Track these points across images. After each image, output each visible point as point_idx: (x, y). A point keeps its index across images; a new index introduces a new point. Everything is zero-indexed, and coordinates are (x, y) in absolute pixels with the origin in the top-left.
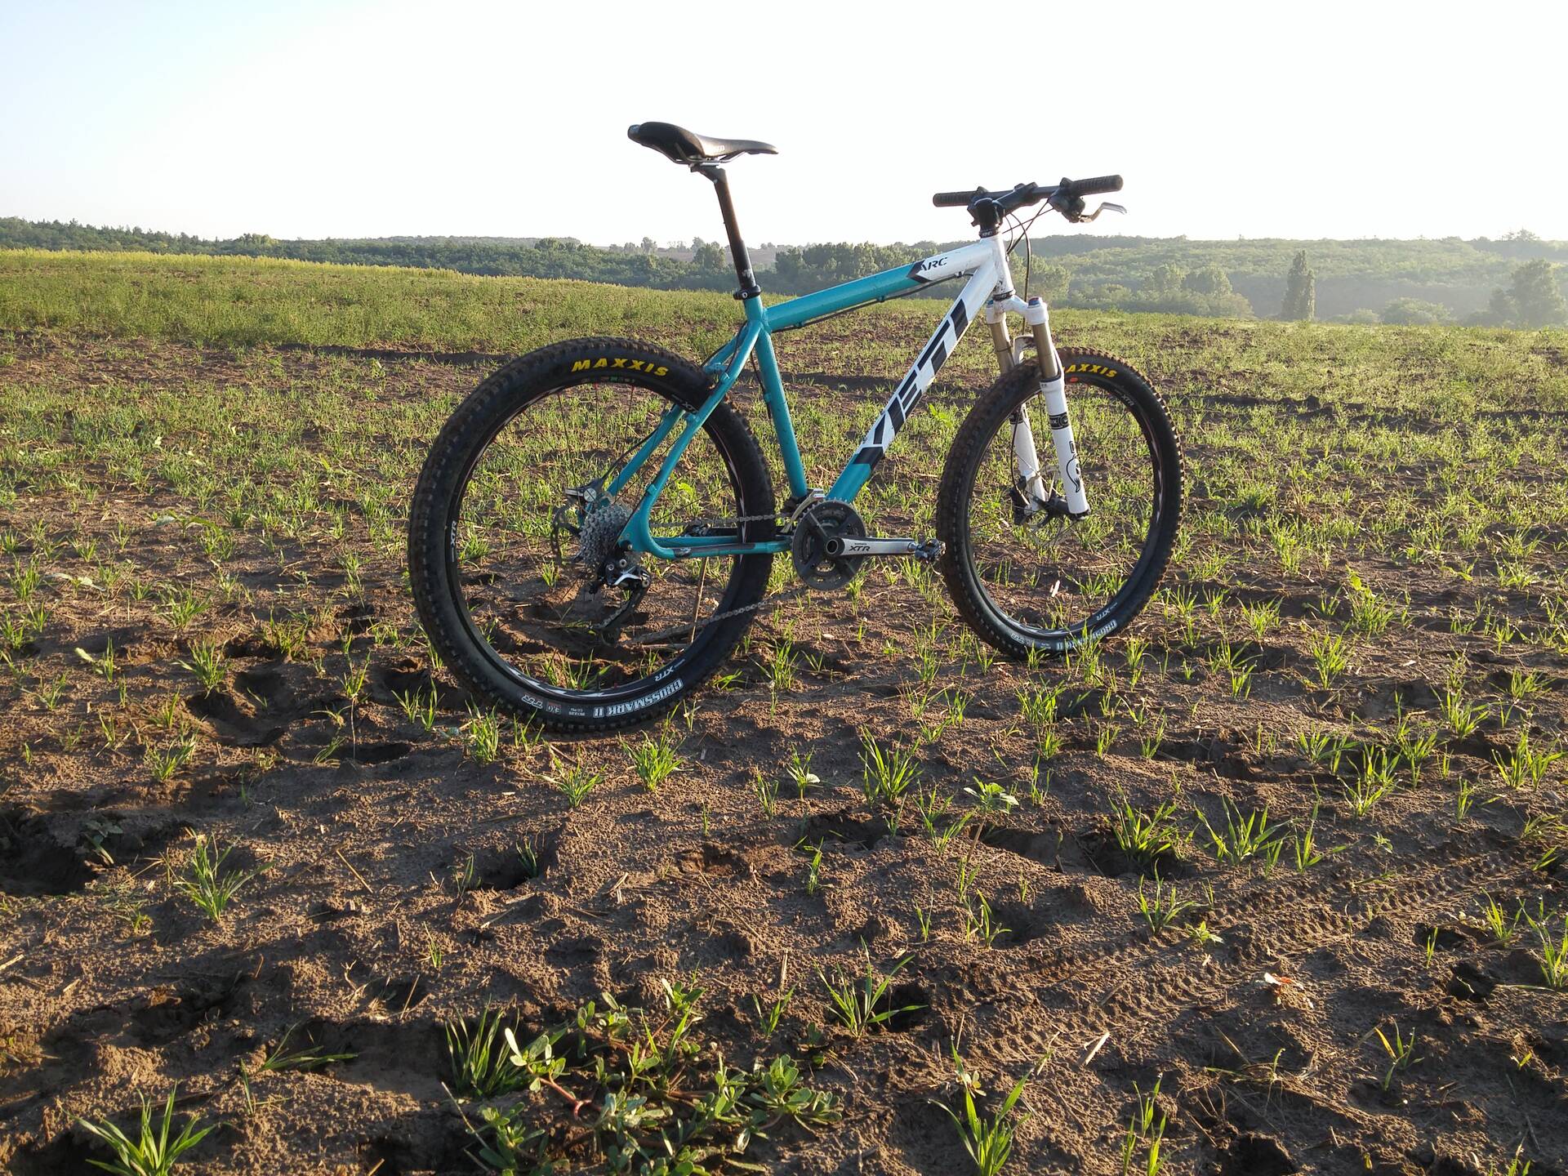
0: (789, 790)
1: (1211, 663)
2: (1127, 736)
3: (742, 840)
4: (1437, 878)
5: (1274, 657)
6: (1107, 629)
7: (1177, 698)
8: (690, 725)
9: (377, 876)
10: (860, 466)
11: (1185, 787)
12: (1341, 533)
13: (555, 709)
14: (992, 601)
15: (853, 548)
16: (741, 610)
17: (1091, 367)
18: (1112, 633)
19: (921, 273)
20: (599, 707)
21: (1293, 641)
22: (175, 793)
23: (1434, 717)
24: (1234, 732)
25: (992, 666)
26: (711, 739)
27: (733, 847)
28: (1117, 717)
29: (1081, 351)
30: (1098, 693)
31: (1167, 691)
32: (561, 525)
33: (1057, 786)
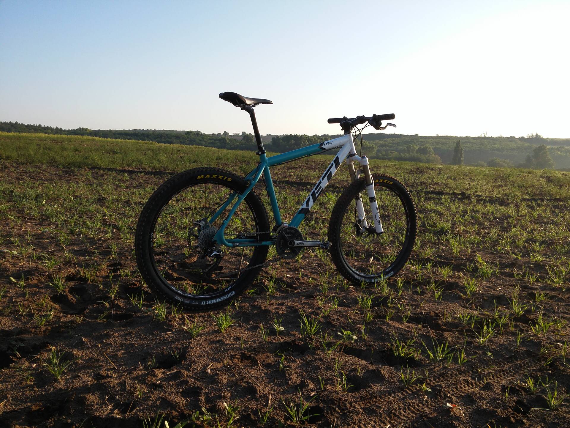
0: (273, 332)
1: (428, 288)
2: (397, 314)
3: (255, 351)
4: (510, 368)
5: (451, 286)
6: (390, 275)
7: (416, 301)
8: (237, 308)
9: (119, 363)
10: (301, 214)
11: (418, 333)
12: (474, 241)
13: (187, 301)
14: (348, 264)
15: (298, 244)
16: (257, 266)
17: (384, 181)
18: (392, 276)
19: (323, 146)
20: (204, 301)
21: (457, 280)
22: (45, 331)
23: (508, 309)
24: (436, 313)
25: (348, 288)
26: (245, 313)
27: (252, 354)
28: (394, 307)
29: (380, 175)
30: (387, 298)
31: (412, 298)
32: (191, 234)
33: (371, 332)
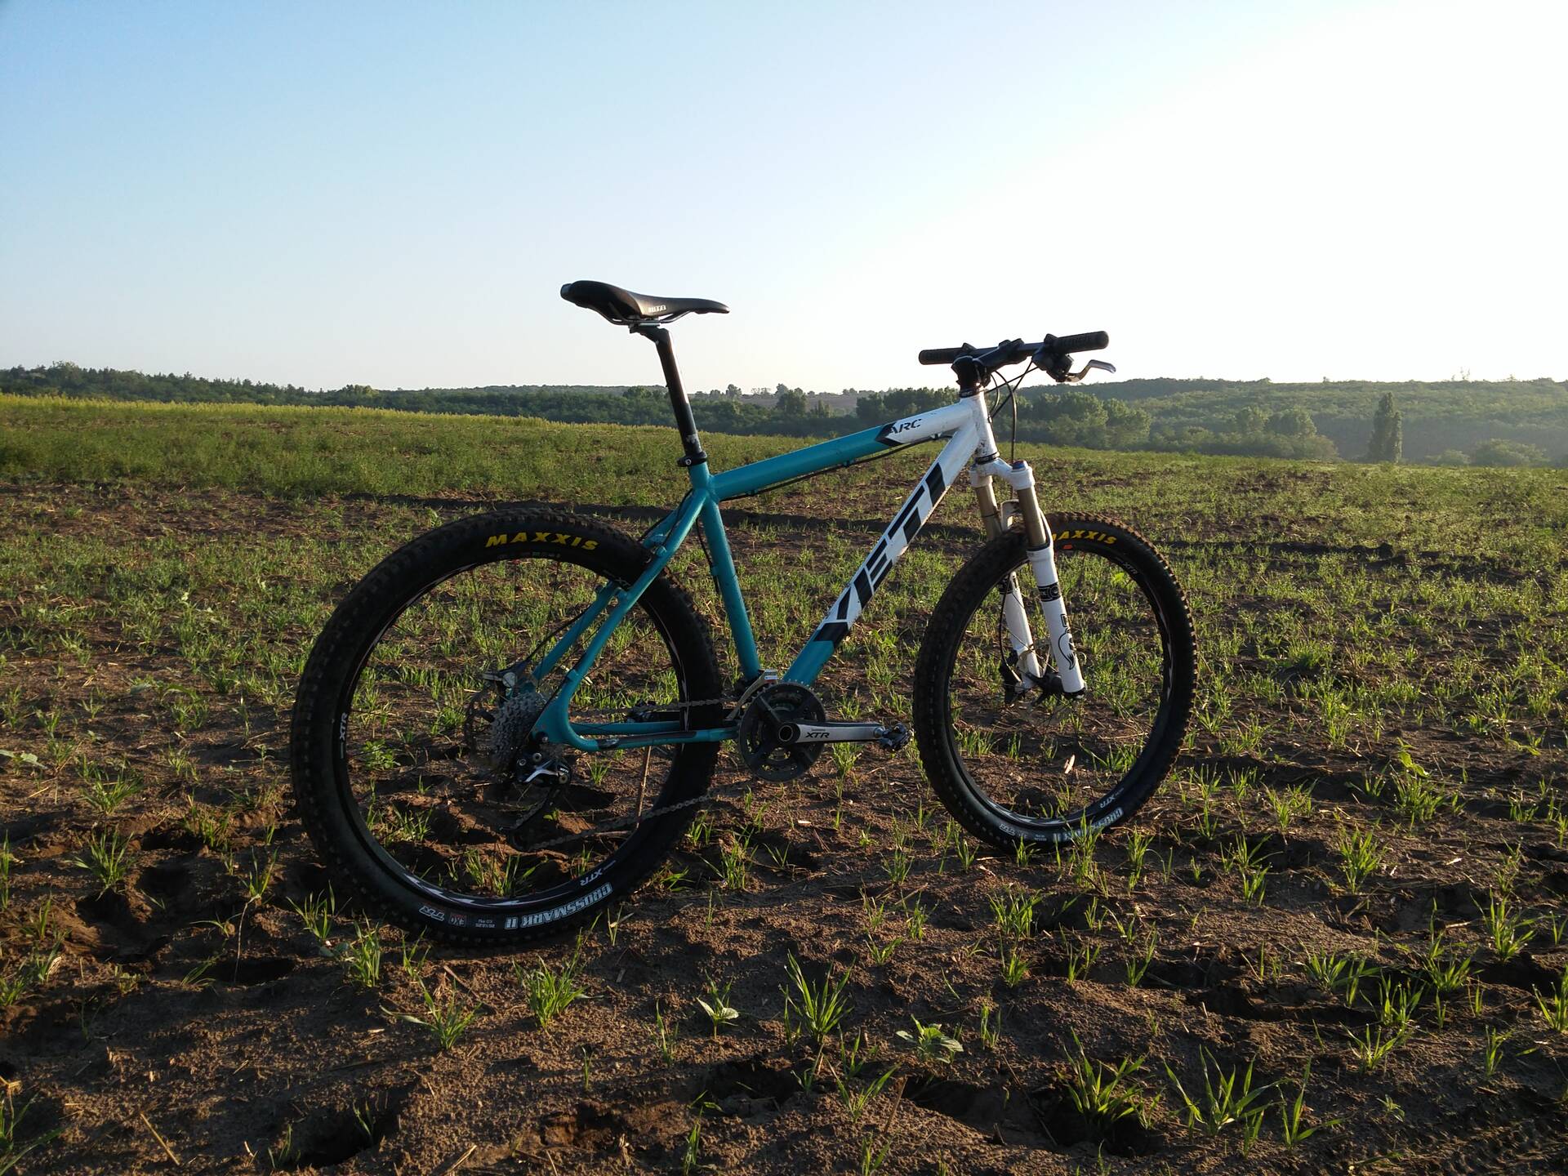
0: (702, 1025)
1: (1224, 860)
2: (1112, 955)
3: (624, 1094)
5: (1301, 853)
6: (1110, 819)
7: (1179, 905)
8: (613, 938)
10: (821, 643)
11: (1166, 1027)
12: (1400, 698)
13: (459, 921)
14: (976, 787)
15: (810, 735)
16: (679, 806)
17: (1086, 534)
18: (1117, 823)
19: (891, 436)
20: (512, 916)
21: (1321, 833)
22: (16, 1022)
23: (1476, 930)
24: (1237, 952)
25: (975, 863)
26: (632, 956)
28: (1105, 930)
29: (1075, 517)
30: (1086, 899)
31: (1169, 895)
32: (476, 713)
33: (1011, 1021)
